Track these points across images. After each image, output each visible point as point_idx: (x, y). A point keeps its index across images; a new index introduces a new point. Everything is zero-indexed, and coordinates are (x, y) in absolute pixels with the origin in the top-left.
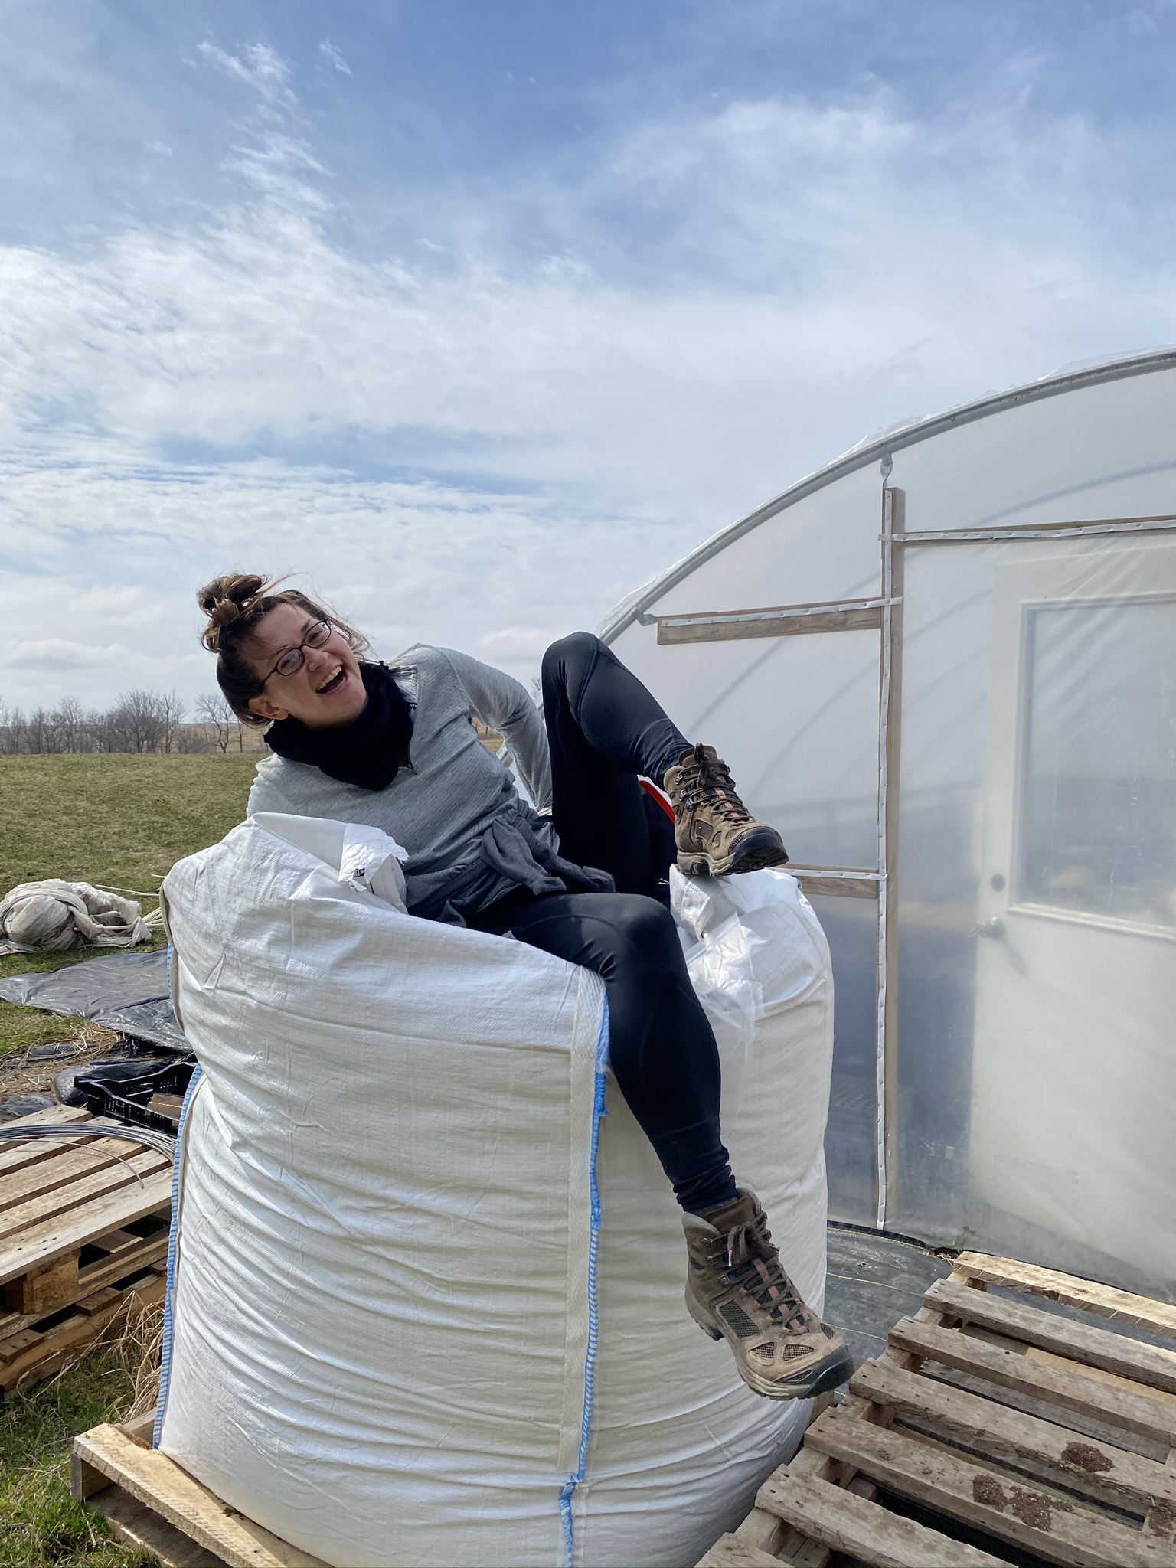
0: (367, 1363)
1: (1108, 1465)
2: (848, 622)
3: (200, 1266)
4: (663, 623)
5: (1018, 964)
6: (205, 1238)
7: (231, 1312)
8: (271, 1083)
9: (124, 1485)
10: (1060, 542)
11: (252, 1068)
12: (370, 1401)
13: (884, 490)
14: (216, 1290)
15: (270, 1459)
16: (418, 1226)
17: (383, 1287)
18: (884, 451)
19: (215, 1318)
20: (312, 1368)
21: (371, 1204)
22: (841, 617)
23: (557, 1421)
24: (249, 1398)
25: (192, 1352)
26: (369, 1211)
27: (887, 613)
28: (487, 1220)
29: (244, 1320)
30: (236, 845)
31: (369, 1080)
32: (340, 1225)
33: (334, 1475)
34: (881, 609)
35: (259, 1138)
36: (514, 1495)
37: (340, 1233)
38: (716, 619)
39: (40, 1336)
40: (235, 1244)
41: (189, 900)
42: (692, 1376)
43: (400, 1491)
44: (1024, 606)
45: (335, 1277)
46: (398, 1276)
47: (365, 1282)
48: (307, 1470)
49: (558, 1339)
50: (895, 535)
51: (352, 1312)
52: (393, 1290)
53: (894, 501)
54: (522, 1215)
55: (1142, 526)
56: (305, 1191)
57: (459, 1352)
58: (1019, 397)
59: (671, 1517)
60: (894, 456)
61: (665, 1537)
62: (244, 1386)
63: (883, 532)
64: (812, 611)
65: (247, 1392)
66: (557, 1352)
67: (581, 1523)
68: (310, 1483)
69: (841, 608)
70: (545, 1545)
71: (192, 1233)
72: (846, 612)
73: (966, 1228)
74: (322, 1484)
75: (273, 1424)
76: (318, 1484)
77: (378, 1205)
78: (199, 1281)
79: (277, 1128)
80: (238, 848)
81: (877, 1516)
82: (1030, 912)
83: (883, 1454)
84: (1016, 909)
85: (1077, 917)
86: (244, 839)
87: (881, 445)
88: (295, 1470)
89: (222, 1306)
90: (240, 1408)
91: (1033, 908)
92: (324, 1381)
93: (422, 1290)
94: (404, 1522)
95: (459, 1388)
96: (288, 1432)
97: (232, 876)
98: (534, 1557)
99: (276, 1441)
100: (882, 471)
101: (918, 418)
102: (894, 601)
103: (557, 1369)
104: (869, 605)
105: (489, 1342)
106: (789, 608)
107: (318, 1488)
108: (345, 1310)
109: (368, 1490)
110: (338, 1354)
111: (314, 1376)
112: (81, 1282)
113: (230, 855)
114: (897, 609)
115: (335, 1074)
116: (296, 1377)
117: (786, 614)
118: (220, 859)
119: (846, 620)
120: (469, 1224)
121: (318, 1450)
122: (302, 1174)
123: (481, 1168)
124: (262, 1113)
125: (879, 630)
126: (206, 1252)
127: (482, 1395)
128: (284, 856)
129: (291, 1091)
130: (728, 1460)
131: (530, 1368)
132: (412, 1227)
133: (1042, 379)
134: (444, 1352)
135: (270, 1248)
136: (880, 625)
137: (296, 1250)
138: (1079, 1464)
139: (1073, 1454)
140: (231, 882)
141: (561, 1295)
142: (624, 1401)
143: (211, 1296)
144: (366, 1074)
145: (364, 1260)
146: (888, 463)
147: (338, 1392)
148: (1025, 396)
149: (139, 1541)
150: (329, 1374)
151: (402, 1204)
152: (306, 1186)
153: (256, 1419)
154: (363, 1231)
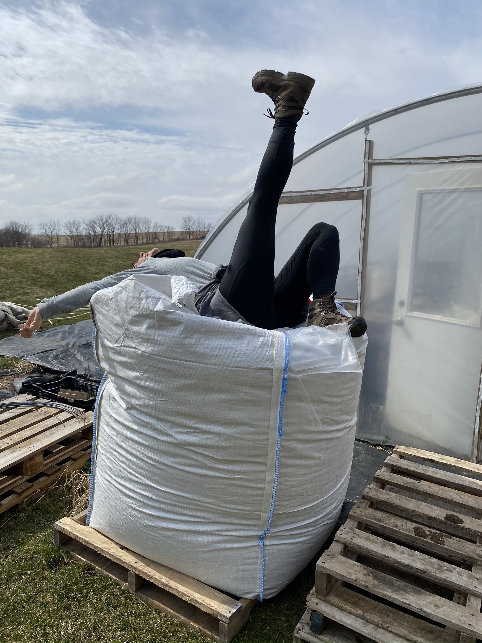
0: (184, 491)
1: (462, 522)
3: (109, 456)
5: (408, 335)
6: (112, 446)
7: (125, 473)
8: (147, 383)
9: (78, 540)
10: (438, 165)
11: (138, 378)
12: (185, 506)
13: (366, 141)
14: (118, 465)
15: (143, 528)
16: (209, 438)
17: (192, 462)
18: (365, 124)
19: (118, 476)
20: (161, 494)
21: (189, 430)
22: (346, 195)
23: (260, 511)
24: (133, 506)
25: (107, 489)
26: (188, 433)
27: (365, 193)
28: (237, 435)
29: (131, 476)
30: (127, 288)
31: (190, 382)
32: (175, 439)
33: (170, 533)
34: (363, 191)
35: (140, 405)
36: (242, 539)
37: (175, 441)
38: (293, 194)
39: (31, 484)
40: (127, 448)
41: (106, 310)
42: (311, 493)
43: (198, 539)
44: (418, 191)
45: (172, 459)
46: (199, 458)
47: (184, 461)
48: (160, 532)
49: (263, 481)
50: (370, 160)
51: (179, 473)
52: (196, 463)
53: (370, 145)
54: (251, 433)
55: (473, 159)
56: (160, 426)
57: (222, 486)
58: (424, 102)
59: (300, 544)
60: (371, 126)
61: (298, 551)
62: (131, 501)
63: (365, 159)
64: (333, 192)
65: (133, 503)
66: (261, 486)
67: (267, 548)
68: (160, 536)
69: (345, 191)
70: (253, 556)
71: (105, 443)
72: (348, 192)
73: (386, 437)
74: (165, 537)
75: (144, 515)
76: (163, 537)
77: (192, 430)
78: (109, 462)
79: (149, 401)
80: (127, 289)
81: (381, 542)
82: (415, 315)
83: (379, 520)
84: (409, 314)
85: (434, 317)
86: (130, 285)
87: (365, 122)
88: (153, 532)
89: (120, 471)
90: (130, 510)
91: (415, 314)
92: (167, 499)
93: (209, 463)
94: (199, 549)
95: (223, 500)
96: (151, 518)
97: (127, 301)
98: (250, 561)
99: (146, 521)
100: (365, 133)
102: (368, 188)
103: (261, 492)
104: (358, 189)
105: (235, 482)
106: (323, 190)
107: (163, 538)
108: (176, 472)
109: (185, 538)
110: (172, 488)
111: (162, 497)
112: (44, 463)
113: (124, 292)
114: (369, 191)
115: (176, 380)
116: (154, 497)
117: (322, 193)
118: (119, 293)
119: (348, 196)
120: (228, 437)
121: (164, 524)
122: (158, 419)
123: (235, 415)
124: (142, 395)
125: (362, 200)
126: (112, 451)
127: (231, 502)
128: (149, 292)
129: (156, 387)
130: (321, 524)
131: (251, 492)
132: (206, 439)
133: (434, 95)
134: (217, 486)
135: (142, 448)
136: (362, 198)
137: (155, 449)
138: (451, 522)
139: (448, 518)
140: (127, 303)
141: (265, 464)
142: (285, 503)
143: (115, 468)
144: (189, 380)
145: (185, 452)
146: (368, 129)
147: (172, 502)
148: (427, 102)
149: (85, 560)
150: (168, 496)
151: (203, 430)
152: (160, 424)
153: (137, 514)
154: (184, 441)
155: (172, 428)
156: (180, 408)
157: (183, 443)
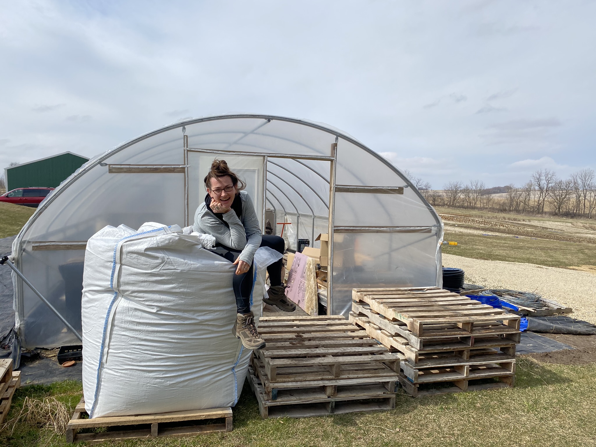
0: (197, 352)
1: (302, 336)
2: (175, 171)
4: (111, 166)
7: (149, 357)
12: (197, 361)
15: (166, 388)
16: (218, 314)
17: (208, 332)
18: (183, 125)
19: (140, 362)
20: (180, 359)
21: (206, 313)
23: (236, 351)
24: (158, 376)
26: (204, 315)
27: (186, 169)
29: (155, 357)
32: (199, 320)
33: (186, 383)
34: (184, 168)
35: (171, 306)
36: (225, 372)
37: (197, 322)
38: (131, 166)
40: (151, 338)
43: (203, 380)
45: (191, 334)
46: (210, 328)
47: (200, 332)
48: (179, 385)
50: (188, 148)
51: (196, 341)
53: (186, 137)
58: (219, 118)
60: (186, 126)
63: (184, 147)
64: (163, 166)
65: (156, 375)
67: (236, 373)
68: (179, 388)
69: (173, 166)
70: (231, 380)
72: (174, 168)
74: (182, 387)
75: (166, 379)
77: (207, 312)
79: (180, 301)
87: (183, 123)
88: (174, 387)
89: (145, 357)
90: (154, 380)
93: (215, 329)
94: (204, 386)
95: (219, 350)
96: (172, 379)
98: (229, 383)
99: (168, 382)
100: (183, 130)
101: (192, 118)
102: (187, 165)
104: (181, 166)
106: (156, 165)
107: (181, 389)
108: (193, 341)
109: (195, 383)
110: (190, 353)
111: (181, 361)
114: (188, 168)
115: (202, 284)
116: (176, 364)
117: (155, 167)
121: (182, 379)
122: (185, 311)
124: (174, 299)
126: (133, 346)
127: (224, 350)
129: (188, 290)
134: (217, 342)
136: (184, 172)
137: (179, 331)
138: (299, 337)
139: (297, 336)
143: (138, 357)
144: (211, 283)
145: (201, 327)
146: (184, 128)
147: (188, 362)
150: (186, 359)
151: (215, 310)
152: (186, 314)
153: (160, 380)
154: (203, 320)
155: (194, 314)
156: (203, 301)
157: (203, 321)
